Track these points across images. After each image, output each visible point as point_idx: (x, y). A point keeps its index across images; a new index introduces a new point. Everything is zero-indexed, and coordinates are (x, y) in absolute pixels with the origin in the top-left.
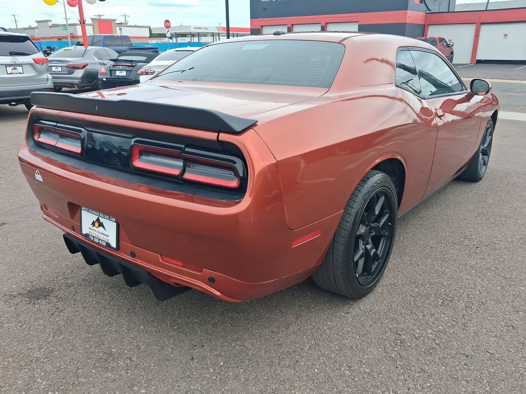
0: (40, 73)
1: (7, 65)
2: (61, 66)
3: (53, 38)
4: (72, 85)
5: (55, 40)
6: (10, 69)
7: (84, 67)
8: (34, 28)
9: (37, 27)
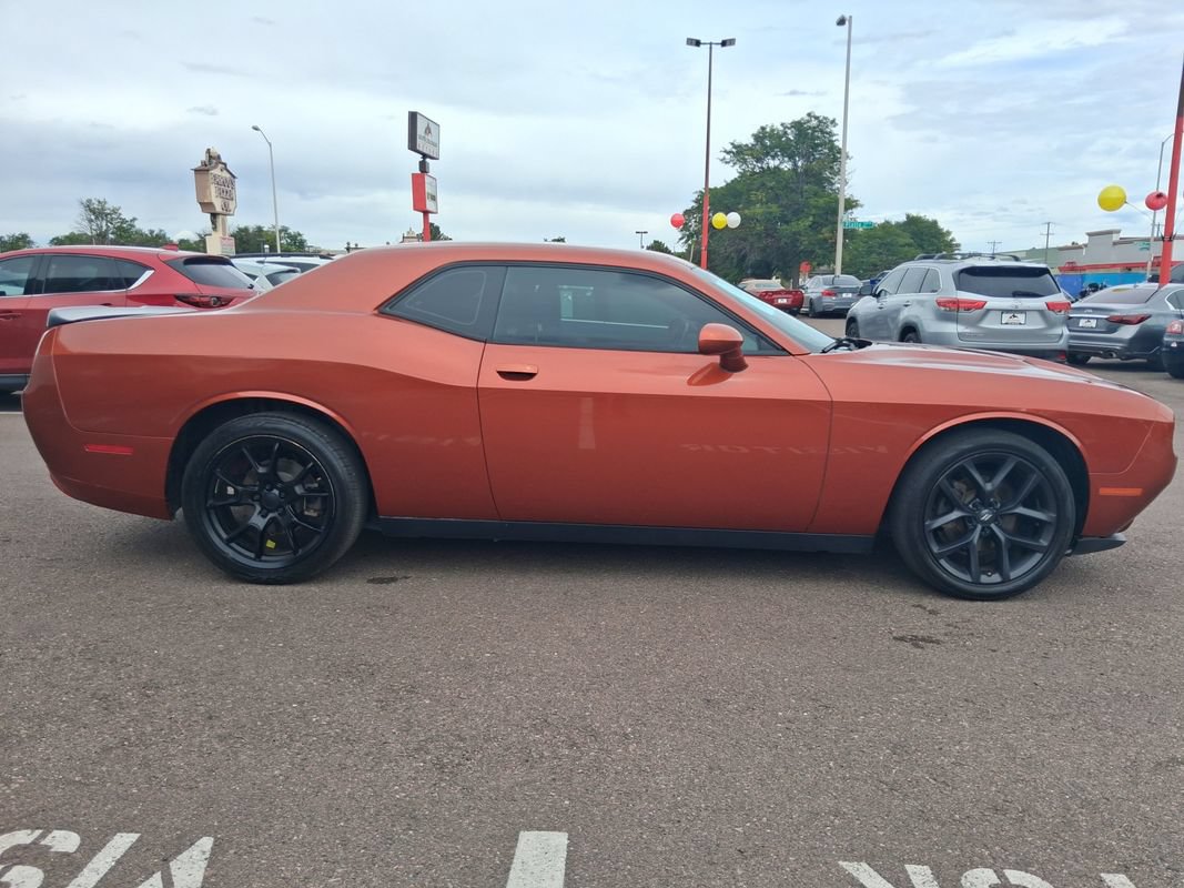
0: (1051, 324)
1: (1004, 311)
2: (1097, 319)
3: (1114, 266)
4: (1108, 353)
5: (1118, 271)
6: (1006, 317)
7: (1142, 319)
8: (1080, 247)
9: (1086, 246)
